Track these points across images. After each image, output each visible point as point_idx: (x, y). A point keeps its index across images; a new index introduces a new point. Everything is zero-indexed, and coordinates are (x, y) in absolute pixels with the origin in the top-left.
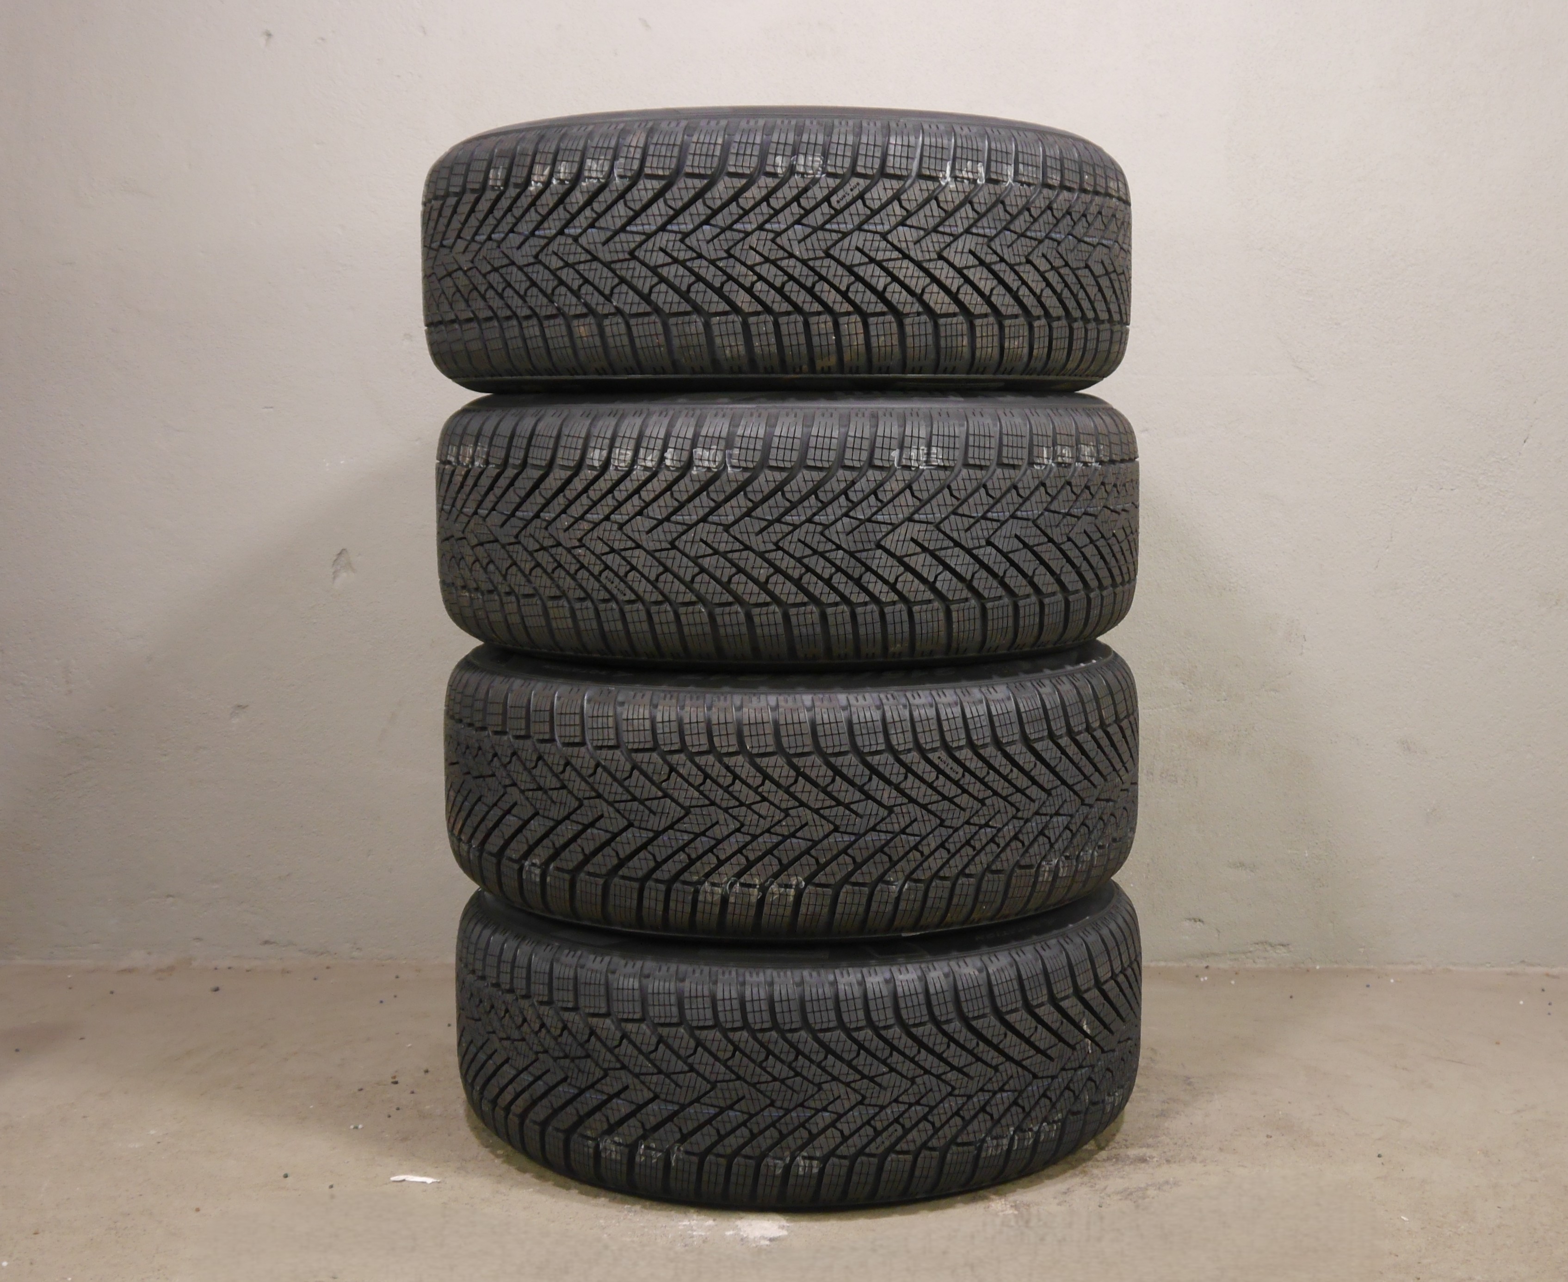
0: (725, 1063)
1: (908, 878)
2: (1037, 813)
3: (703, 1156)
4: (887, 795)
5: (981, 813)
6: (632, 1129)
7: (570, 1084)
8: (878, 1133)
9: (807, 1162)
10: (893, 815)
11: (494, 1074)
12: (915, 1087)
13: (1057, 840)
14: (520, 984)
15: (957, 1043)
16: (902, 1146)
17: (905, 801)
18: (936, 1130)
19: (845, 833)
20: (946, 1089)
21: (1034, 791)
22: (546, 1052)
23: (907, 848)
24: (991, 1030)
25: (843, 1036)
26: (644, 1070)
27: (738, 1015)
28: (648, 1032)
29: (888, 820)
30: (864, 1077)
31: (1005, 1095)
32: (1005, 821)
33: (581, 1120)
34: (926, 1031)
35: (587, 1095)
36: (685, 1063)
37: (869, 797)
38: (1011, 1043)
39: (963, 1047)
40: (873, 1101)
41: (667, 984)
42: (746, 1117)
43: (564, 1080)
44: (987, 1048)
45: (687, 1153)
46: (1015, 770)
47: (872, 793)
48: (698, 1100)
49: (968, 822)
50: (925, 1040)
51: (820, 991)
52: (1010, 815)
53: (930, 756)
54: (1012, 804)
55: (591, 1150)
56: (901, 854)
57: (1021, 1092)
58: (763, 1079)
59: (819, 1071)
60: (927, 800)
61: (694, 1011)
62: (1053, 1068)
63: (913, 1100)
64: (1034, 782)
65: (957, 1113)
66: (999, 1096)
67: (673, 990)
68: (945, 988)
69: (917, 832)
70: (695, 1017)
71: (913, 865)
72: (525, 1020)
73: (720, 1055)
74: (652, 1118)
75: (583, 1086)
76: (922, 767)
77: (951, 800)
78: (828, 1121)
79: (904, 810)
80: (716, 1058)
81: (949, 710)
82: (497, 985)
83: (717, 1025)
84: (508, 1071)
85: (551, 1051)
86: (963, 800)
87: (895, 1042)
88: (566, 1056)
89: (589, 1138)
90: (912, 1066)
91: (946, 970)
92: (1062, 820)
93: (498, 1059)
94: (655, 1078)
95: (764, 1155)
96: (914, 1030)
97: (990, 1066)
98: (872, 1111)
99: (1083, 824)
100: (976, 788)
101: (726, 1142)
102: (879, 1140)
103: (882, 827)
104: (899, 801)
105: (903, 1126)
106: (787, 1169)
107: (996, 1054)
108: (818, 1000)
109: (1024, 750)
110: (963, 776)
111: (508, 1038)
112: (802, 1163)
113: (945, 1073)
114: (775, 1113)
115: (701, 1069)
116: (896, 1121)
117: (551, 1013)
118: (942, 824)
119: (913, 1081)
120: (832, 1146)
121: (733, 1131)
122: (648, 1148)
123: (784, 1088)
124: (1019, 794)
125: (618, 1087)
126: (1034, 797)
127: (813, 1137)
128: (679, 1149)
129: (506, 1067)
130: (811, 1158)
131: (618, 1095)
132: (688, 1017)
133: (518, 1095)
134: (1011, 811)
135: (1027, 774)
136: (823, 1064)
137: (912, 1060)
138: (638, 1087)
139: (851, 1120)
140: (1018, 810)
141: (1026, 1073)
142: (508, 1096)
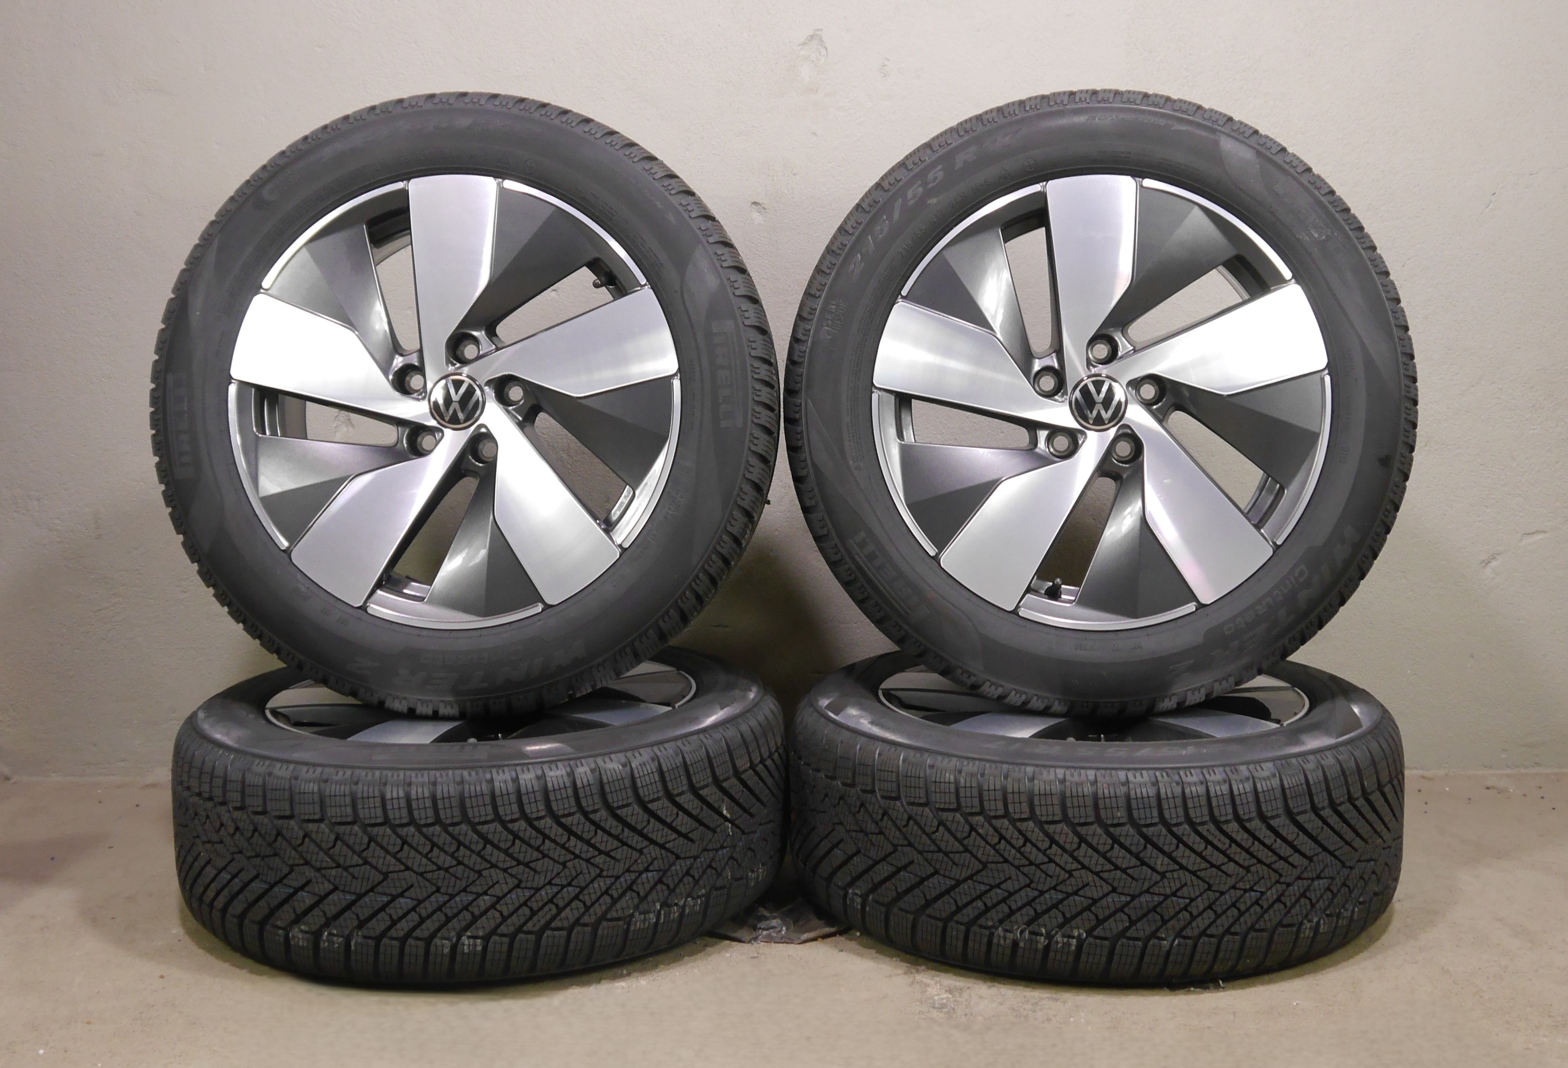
0: (394, 855)
1: (1179, 935)
2: (1299, 878)
3: (378, 939)
4: (1161, 862)
5: (1246, 879)
6: (315, 919)
7: (262, 880)
8: (534, 913)
9: (471, 941)
10: (1165, 880)
11: (199, 874)
12: (566, 870)
13: (1318, 901)
14: (218, 793)
15: (604, 830)
16: (556, 924)
17: (1177, 867)
18: (587, 908)
19: (1122, 894)
20: (594, 872)
21: (1296, 859)
22: (240, 852)
23: (1177, 909)
24: (634, 817)
25: (499, 828)
26: (324, 865)
27: (405, 812)
28: (327, 831)
29: (1161, 884)
30: (519, 863)
31: (650, 874)
32: (1269, 885)
33: (272, 912)
34: (575, 821)
35: (276, 889)
36: (359, 856)
37: (1143, 863)
38: (654, 829)
39: (609, 834)
40: (529, 885)
41: (342, 787)
42: (415, 903)
43: (256, 877)
44: (631, 834)
45: (365, 937)
46: (1278, 840)
47: (1147, 860)
48: (372, 890)
49: (1234, 887)
50: (574, 828)
51: (478, 788)
52: (1273, 881)
53: (1200, 828)
54: (1275, 871)
55: (282, 940)
56: (1172, 914)
57: (665, 872)
58: (429, 868)
59: (479, 859)
60: (1196, 868)
61: (367, 811)
62: (694, 849)
63: (565, 883)
64: (1296, 850)
65: (606, 892)
66: (644, 876)
67: (347, 792)
68: (591, 782)
69: (1186, 895)
70: (367, 816)
71: (1182, 923)
72: (222, 825)
73: (390, 848)
74: (332, 907)
75: (272, 882)
76: (1193, 839)
77: (1218, 868)
78: (488, 904)
79: (1175, 876)
80: (387, 852)
81: (1218, 788)
82: (199, 794)
83: (386, 822)
84: (210, 872)
85: (245, 851)
86: (1231, 867)
87: (547, 832)
88: (257, 856)
89: (280, 928)
90: (563, 852)
91: (593, 766)
92: (1324, 883)
93: (201, 861)
94: (333, 872)
95: (433, 936)
96: (563, 820)
97: (635, 849)
98: (528, 894)
99: (1344, 884)
100: (1242, 857)
101: (399, 926)
102: (535, 918)
103: (1156, 889)
104: (1171, 868)
105: (557, 906)
106: (454, 948)
107: (640, 839)
108: (477, 796)
109: (1287, 822)
110: (1230, 846)
111: (209, 842)
112: (467, 942)
113: (593, 857)
114: (442, 899)
115: (374, 861)
116: (551, 901)
117: (245, 816)
118: (1210, 888)
119: (564, 865)
120: (493, 925)
121: (405, 915)
122: (330, 934)
123: (447, 875)
124: (1282, 862)
125: (303, 881)
126: (1296, 864)
127: (475, 919)
128: (357, 934)
129: (209, 868)
130: (475, 937)
131: (302, 888)
132: (362, 816)
133: (218, 893)
134: (1274, 877)
135: (1290, 844)
136: (482, 853)
137: (563, 846)
138: (320, 880)
139: (509, 901)
140: (1281, 876)
141: (669, 854)
142: (211, 894)
